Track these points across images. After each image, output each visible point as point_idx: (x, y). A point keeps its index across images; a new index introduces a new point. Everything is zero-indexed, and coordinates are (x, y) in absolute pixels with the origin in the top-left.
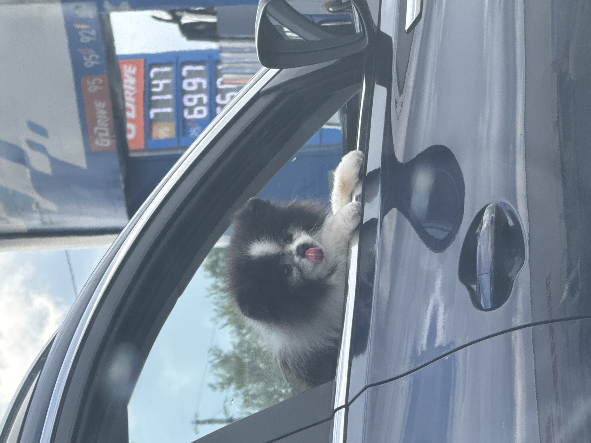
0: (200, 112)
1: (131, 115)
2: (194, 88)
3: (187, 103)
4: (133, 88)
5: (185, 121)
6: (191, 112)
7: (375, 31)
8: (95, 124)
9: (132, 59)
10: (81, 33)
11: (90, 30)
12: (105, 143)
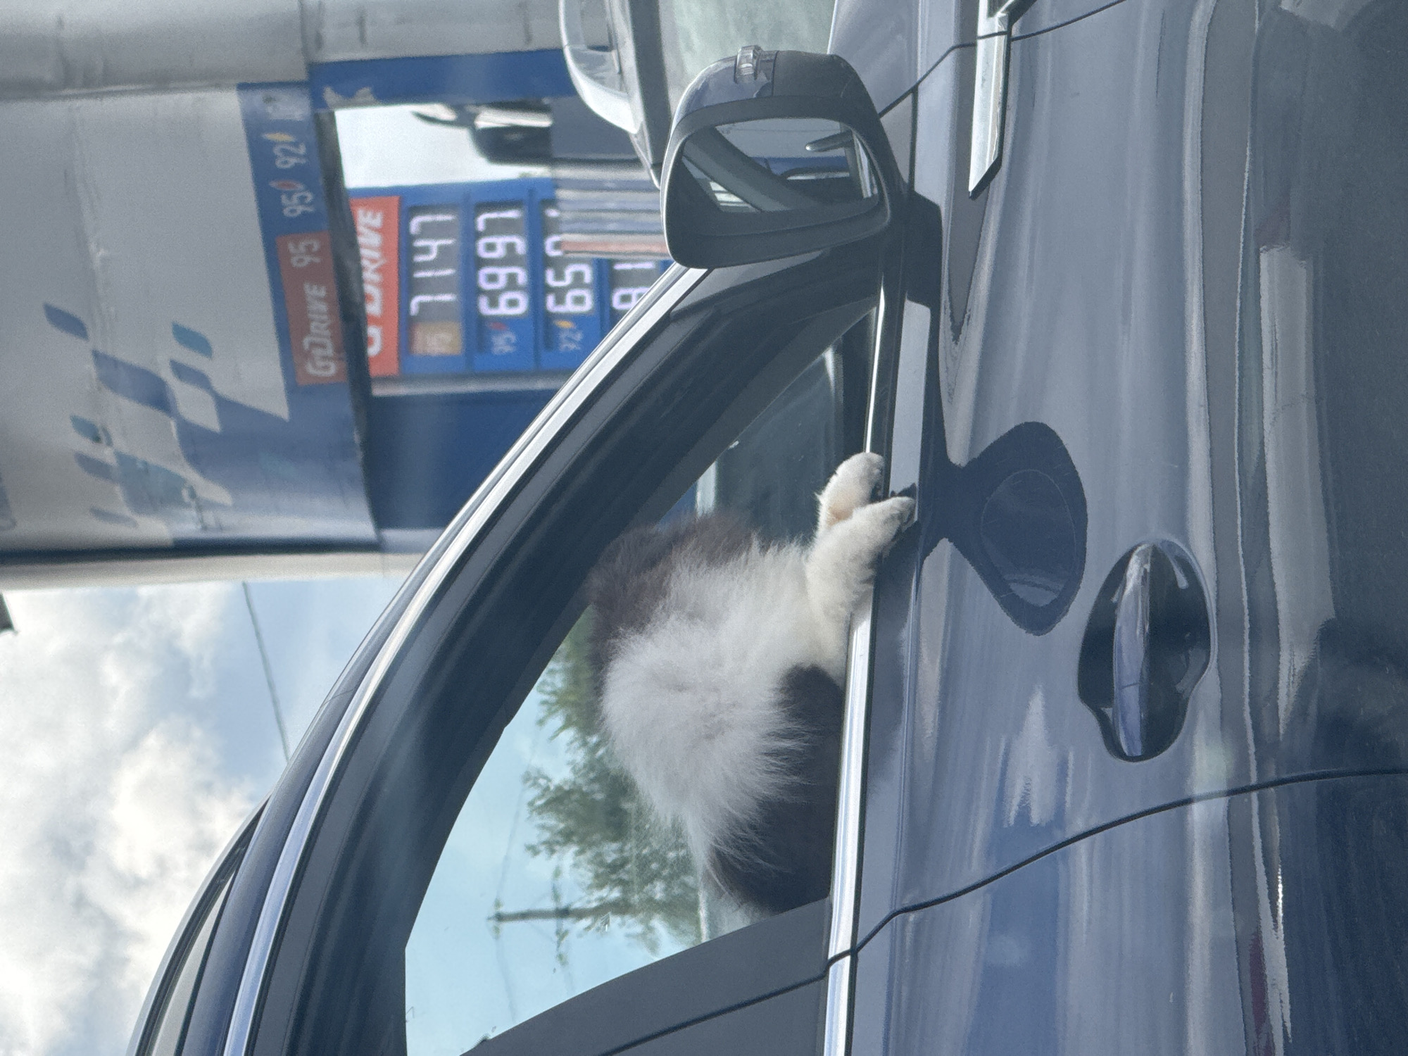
0: (513, 303)
1: (373, 309)
2: (499, 253)
3: (485, 285)
4: (376, 255)
5: (482, 320)
6: (494, 303)
7: (905, 192)
8: (306, 331)
9: (374, 196)
10: (276, 151)
11: (296, 144)
12: (326, 368)
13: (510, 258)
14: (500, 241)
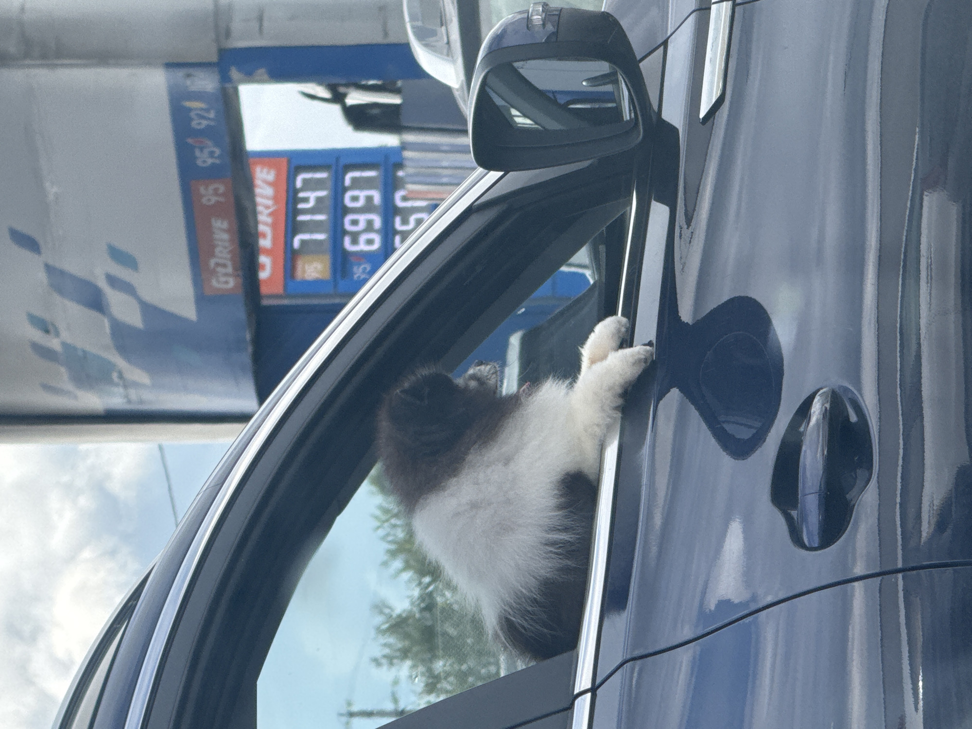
0: (370, 242)
1: (265, 243)
2: (360, 204)
3: (348, 227)
4: (270, 203)
5: (346, 254)
6: (355, 241)
7: (654, 118)
8: (212, 255)
9: (268, 157)
10: (192, 114)
11: (207, 110)
12: (226, 282)
13: (369, 207)
14: (362, 194)
